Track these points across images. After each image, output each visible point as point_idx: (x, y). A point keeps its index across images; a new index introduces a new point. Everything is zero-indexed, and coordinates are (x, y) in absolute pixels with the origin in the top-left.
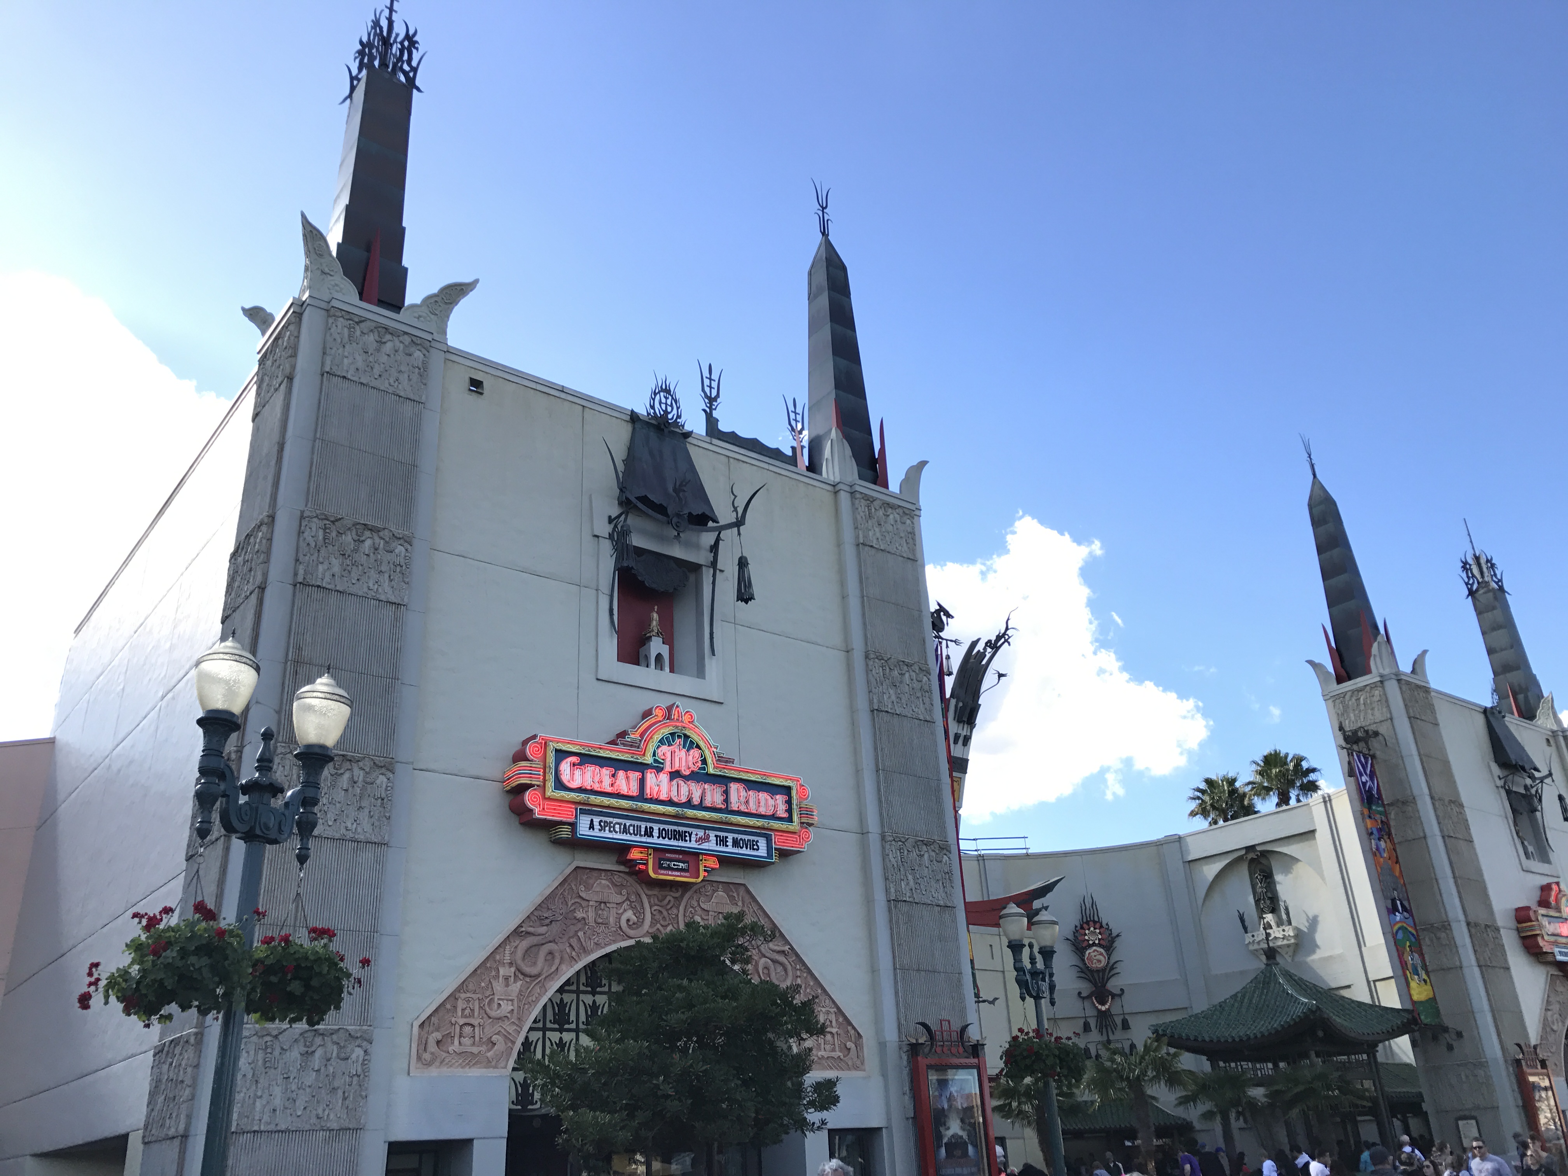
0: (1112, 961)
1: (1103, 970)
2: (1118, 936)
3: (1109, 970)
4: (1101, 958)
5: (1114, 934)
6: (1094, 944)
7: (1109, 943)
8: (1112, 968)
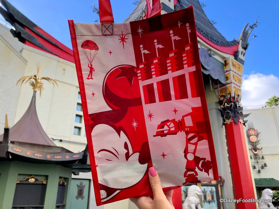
0: (258, 140)
1: (256, 142)
2: (260, 133)
3: (257, 142)
4: (255, 139)
5: (259, 132)
6: (253, 135)
7: (257, 135)
8: (258, 142)
